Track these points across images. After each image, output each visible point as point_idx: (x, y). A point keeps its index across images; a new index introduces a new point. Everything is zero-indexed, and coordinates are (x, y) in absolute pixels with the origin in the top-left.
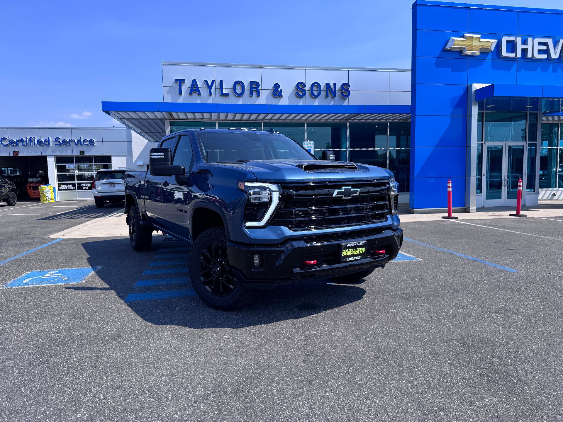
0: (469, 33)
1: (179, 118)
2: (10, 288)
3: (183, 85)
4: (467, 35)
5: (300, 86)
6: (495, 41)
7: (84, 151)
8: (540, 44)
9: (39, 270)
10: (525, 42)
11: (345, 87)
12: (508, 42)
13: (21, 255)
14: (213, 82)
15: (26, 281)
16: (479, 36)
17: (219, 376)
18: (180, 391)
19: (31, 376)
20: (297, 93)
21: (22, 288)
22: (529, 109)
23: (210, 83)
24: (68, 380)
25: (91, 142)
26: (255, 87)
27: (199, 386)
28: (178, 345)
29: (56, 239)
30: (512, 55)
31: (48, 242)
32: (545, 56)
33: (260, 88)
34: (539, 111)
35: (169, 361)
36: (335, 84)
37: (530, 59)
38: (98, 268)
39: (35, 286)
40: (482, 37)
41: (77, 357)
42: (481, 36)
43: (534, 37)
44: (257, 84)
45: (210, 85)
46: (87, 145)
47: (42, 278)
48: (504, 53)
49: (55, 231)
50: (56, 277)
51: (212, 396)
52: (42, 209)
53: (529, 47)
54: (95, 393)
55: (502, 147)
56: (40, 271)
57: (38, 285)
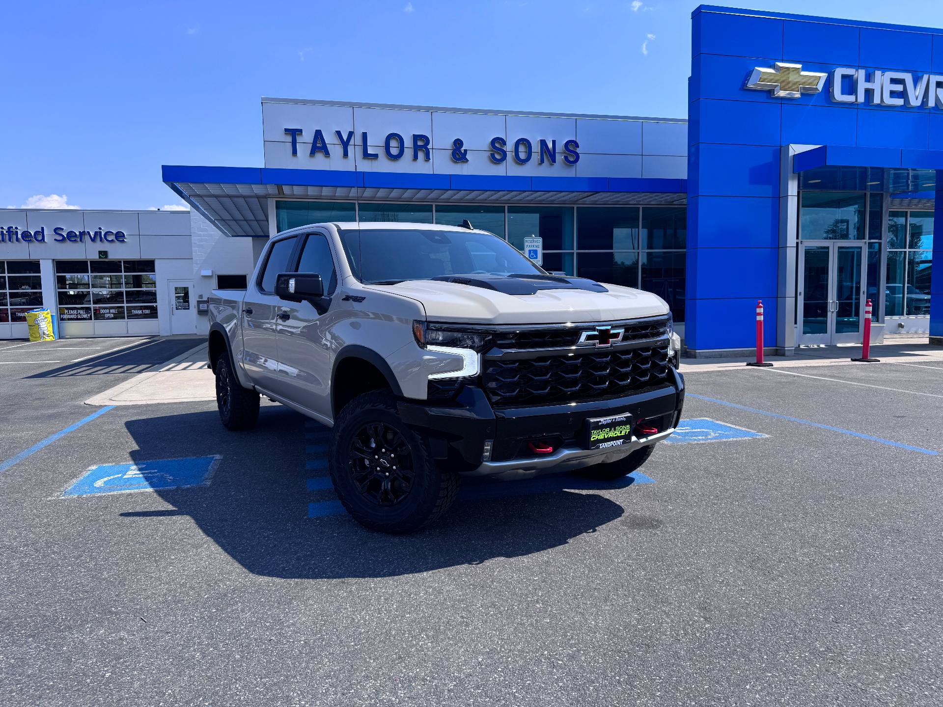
0: (782, 61)
1: (293, 196)
2: (78, 497)
3: (299, 139)
4: (781, 64)
5: (497, 145)
6: (823, 75)
7: (107, 251)
8: (894, 81)
9: (109, 462)
10: (869, 78)
11: (571, 146)
12: (844, 77)
13: (56, 437)
14: (351, 134)
15: (99, 483)
16: (799, 66)
17: (578, 651)
18: (528, 682)
19: (231, 663)
20: (493, 155)
21: (101, 497)
22: (869, 188)
23: (345, 138)
24: (307, 667)
25: (120, 236)
26: (421, 144)
27: (555, 670)
28: (463, 595)
29: (101, 407)
30: (850, 99)
31: (92, 412)
32: (900, 102)
33: (430, 146)
34: (885, 190)
35: (467, 625)
36: (554, 142)
37: (878, 105)
38: (217, 458)
39: (123, 492)
40: (804, 69)
41: (293, 624)
42: (802, 67)
43: (884, 70)
44: (425, 139)
45: (345, 140)
46: (112, 241)
47: (125, 477)
48: (839, 96)
49: (89, 392)
50: (150, 475)
51: (591, 688)
52: (40, 353)
53: (875, 86)
54: (374, 691)
55: (828, 248)
56: (110, 464)
57: (128, 491)
